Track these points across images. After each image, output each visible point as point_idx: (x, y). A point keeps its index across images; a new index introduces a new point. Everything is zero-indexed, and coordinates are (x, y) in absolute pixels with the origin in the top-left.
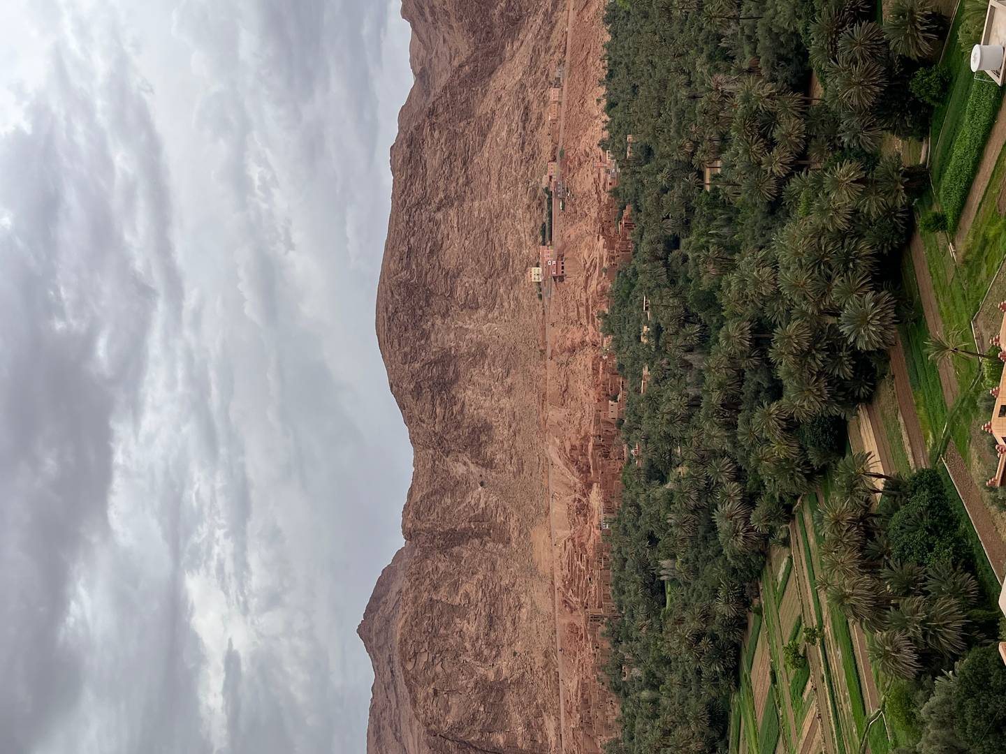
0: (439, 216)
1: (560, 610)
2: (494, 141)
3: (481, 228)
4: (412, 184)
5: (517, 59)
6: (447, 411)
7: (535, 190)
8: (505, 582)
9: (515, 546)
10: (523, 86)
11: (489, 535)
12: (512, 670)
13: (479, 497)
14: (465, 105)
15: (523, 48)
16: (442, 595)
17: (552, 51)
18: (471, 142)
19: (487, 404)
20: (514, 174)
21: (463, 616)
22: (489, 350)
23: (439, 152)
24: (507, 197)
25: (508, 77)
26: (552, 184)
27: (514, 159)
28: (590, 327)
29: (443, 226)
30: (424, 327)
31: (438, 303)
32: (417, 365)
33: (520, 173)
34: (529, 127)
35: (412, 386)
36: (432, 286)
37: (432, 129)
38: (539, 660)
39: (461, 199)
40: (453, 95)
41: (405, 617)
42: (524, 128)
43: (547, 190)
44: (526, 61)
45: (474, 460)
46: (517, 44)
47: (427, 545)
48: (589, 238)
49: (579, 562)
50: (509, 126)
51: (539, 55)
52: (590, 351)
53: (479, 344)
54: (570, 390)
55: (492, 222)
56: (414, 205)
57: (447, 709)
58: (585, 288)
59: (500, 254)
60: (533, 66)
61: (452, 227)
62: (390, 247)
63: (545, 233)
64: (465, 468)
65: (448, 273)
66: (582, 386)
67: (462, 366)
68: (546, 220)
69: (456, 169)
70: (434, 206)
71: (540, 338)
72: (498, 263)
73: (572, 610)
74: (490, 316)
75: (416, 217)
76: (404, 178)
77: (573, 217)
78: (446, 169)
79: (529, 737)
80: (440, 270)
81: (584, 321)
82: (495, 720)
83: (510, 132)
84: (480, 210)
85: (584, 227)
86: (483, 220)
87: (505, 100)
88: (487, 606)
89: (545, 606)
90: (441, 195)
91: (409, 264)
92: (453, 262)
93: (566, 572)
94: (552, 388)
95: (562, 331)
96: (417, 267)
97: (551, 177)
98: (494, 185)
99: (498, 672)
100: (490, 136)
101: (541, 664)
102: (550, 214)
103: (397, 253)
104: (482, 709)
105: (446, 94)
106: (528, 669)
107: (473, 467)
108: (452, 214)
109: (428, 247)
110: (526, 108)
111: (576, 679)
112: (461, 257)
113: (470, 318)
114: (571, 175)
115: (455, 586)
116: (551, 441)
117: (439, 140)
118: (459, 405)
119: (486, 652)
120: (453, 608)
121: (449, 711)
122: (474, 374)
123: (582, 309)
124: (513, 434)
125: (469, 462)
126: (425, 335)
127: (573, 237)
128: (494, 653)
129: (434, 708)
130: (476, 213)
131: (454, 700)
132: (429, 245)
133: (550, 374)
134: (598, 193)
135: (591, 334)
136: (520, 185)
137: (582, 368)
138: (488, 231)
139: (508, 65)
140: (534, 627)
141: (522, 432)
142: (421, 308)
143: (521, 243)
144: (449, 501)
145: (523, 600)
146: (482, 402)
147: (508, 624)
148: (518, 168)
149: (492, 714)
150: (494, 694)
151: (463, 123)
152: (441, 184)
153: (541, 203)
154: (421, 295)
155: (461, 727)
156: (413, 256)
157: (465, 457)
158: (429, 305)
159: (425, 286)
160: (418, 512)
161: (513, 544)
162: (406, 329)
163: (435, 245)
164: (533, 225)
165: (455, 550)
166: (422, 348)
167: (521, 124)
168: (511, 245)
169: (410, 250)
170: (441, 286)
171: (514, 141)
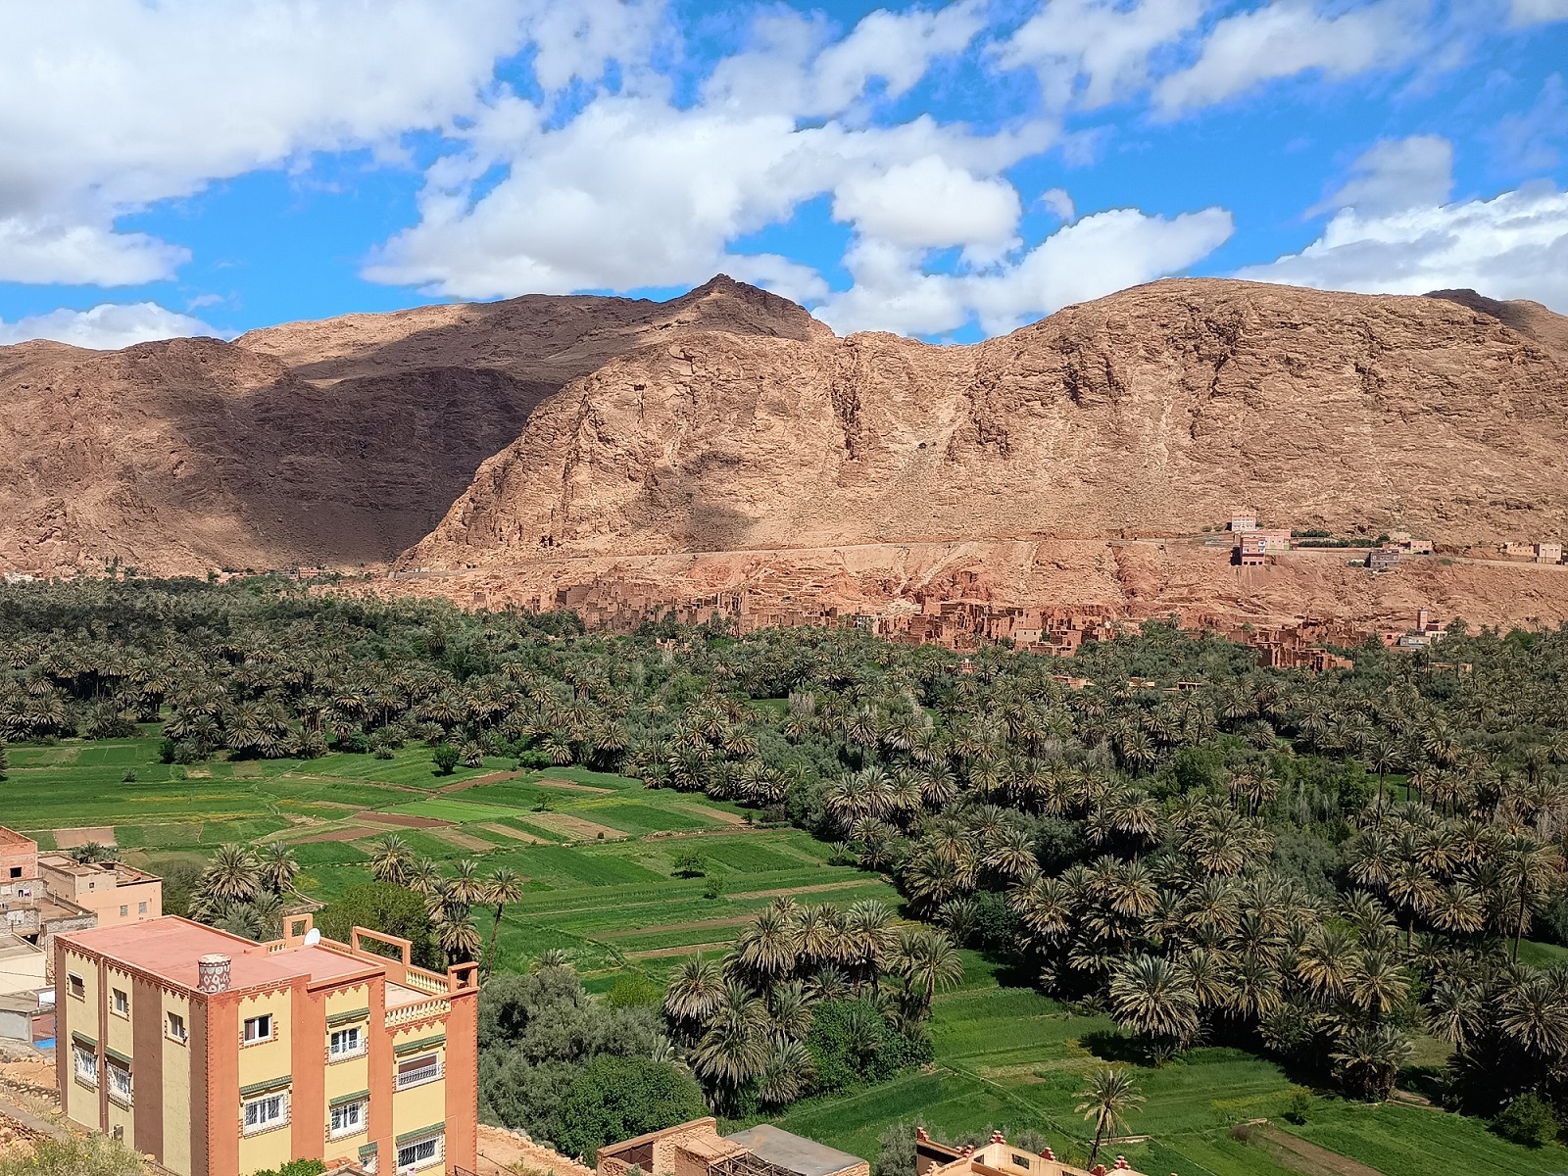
0: (1349, 371)
1: (747, 557)
2: (1475, 455)
3: (1324, 437)
4: (1406, 326)
6: (1033, 392)
7: (1385, 521)
9: (834, 495)
11: (851, 458)
13: (905, 441)
14: (1540, 408)
16: (769, 392)
18: (1475, 420)
19: (1041, 451)
20: (1416, 488)
21: (740, 423)
22: (1125, 453)
23: (1460, 368)
24: (1377, 477)
26: (1394, 548)
27: (1440, 488)
28: (1155, 604)
29: (1332, 377)
30: (1166, 354)
31: (1204, 374)
32: (1104, 345)
34: (1493, 511)
35: (1072, 339)
36: (1233, 364)
37: (1501, 357)
38: (681, 528)
39: (1378, 404)
41: (740, 341)
42: (1494, 503)
43: (1384, 539)
45: (958, 435)
47: (838, 369)
48: (1303, 603)
49: (811, 584)
50: (1500, 480)
52: (1118, 602)
53: (1135, 438)
54: (1061, 573)
55: (1335, 454)
56: (1368, 329)
57: (618, 404)
58: (1220, 597)
59: (1280, 468)
61: (1330, 392)
62: (1301, 296)
64: (946, 421)
65: (1252, 388)
66: (1064, 590)
67: (1102, 413)
68: (1334, 538)
69: (1428, 395)
70: (1366, 362)
71: (1143, 530)
72: (1267, 465)
73: (748, 573)
74: (1180, 453)
75: (1347, 335)
76: (1418, 312)
77: (1337, 582)
78: (1430, 380)
79: (585, 515)
80: (1257, 376)
81: (1166, 595)
82: (605, 469)
83: (1490, 481)
84: (1356, 435)
85: (1318, 596)
86: (1340, 441)
87: (1547, 472)
88: (752, 457)
89: (753, 536)
90: (1384, 374)
91: (1272, 326)
92: (1271, 396)
93: (799, 564)
94: (1067, 549)
95: (1151, 563)
96: (1265, 339)
97: (1407, 545)
99: (667, 473)
100: (1484, 448)
101: (676, 532)
102: (1343, 544)
103: (1289, 307)
104: (619, 451)
106: (671, 514)
107: (947, 432)
108: (1352, 391)
109: (1298, 355)
110: (1530, 508)
111: (659, 578)
112: (1277, 407)
113: (1177, 424)
114: (1410, 577)
116: (984, 546)
117: (1482, 367)
119: (692, 456)
120: (750, 409)
121: (616, 406)
122: (1089, 431)
123: (1185, 591)
124: (996, 490)
125: (954, 427)
126: (1152, 355)
127: (1305, 579)
128: (691, 467)
130: (1351, 429)
131: (631, 413)
132: (1302, 357)
133: (1084, 544)
134: (1374, 618)
135: (1145, 604)
136: (1395, 497)
137: (1093, 590)
138: (1321, 448)
140: (722, 522)
141: (998, 503)
142: (1197, 348)
143: (1296, 500)
144: (899, 398)
145: (760, 505)
146: (1045, 444)
147: (728, 487)
148: (1425, 494)
149: (612, 465)
150: (638, 467)
151: (1508, 406)
152: (1405, 372)
153: (1362, 530)
154: (1218, 346)
155: (596, 423)
156: (1283, 331)
157: (963, 420)
158: (1201, 360)
159: (1233, 352)
160: (883, 354)
161: (838, 491)
162: (1163, 326)
163: (1301, 366)
164: (1326, 517)
165: (830, 410)
166: (1132, 351)
167: (1502, 498)
168: (1292, 484)
169: (1295, 326)
170: (1228, 377)
171: (1473, 488)
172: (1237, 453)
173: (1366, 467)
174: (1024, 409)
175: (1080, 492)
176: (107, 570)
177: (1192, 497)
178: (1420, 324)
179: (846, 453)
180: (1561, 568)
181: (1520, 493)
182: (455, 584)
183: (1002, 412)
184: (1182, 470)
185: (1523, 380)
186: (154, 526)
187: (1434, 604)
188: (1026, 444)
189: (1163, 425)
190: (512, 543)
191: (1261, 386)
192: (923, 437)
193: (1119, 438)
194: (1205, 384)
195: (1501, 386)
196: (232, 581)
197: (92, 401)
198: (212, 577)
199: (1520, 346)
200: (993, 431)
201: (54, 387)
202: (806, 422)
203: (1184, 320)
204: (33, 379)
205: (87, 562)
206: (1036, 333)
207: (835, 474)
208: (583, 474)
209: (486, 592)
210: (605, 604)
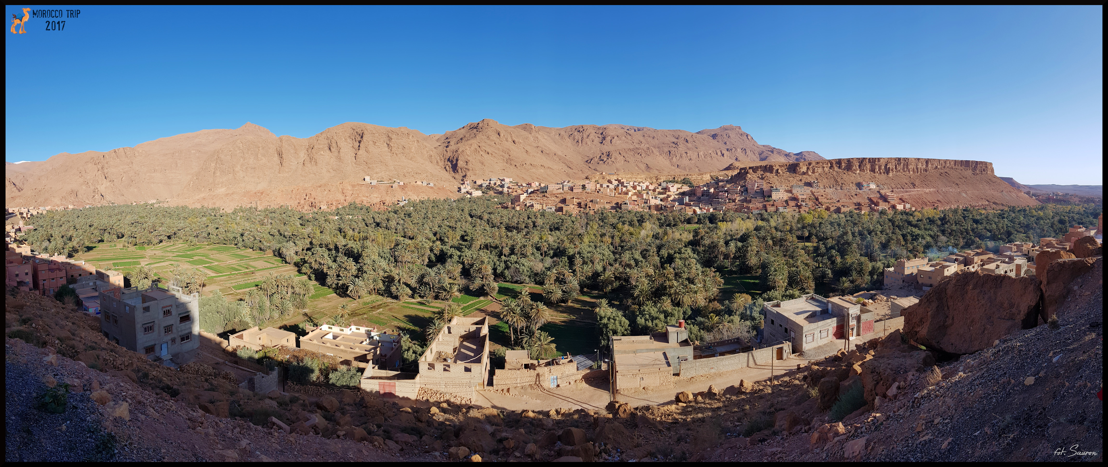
0: (385, 144)
3: (381, 159)
5: (434, 170)
7: (395, 178)
8: (266, 173)
10: (427, 172)
13: (293, 162)
15: (437, 172)
17: (438, 181)
19: (324, 163)
21: (255, 159)
22: (341, 163)
28: (351, 198)
32: (335, 138)
33: (400, 173)
36: (363, 142)
42: (414, 173)
43: (395, 182)
44: (434, 173)
48: (380, 197)
51: (436, 177)
52: (343, 199)
53: (343, 160)
55: (384, 163)
58: (364, 196)
59: (373, 166)
61: (381, 149)
63: (381, 182)
67: (336, 154)
68: (385, 182)
74: (353, 164)
77: (387, 191)
81: (353, 196)
83: (413, 168)
84: (388, 159)
85: (383, 195)
86: (385, 160)
88: (258, 167)
92: (370, 150)
96: (368, 136)
97: (399, 183)
98: (396, 163)
99: (238, 172)
100: (411, 161)
107: (303, 159)
110: (420, 174)
112: (372, 152)
113: (352, 156)
114: (400, 190)
115: (264, 156)
118: (323, 154)
119: (244, 167)
120: (257, 155)
122: (334, 159)
123: (357, 195)
124: (315, 173)
127: (380, 191)
128: (244, 170)
130: (386, 157)
135: (348, 199)
136: (396, 172)
137: (337, 196)
138: (381, 162)
139: (433, 167)
143: (378, 174)
147: (253, 175)
172: (365, 163)
173: (390, 166)
174: (319, 154)
175: (333, 173)
177: (356, 173)
178: (398, 134)
179: (280, 165)
181: (418, 171)
183: (315, 154)
184: (354, 167)
185: (417, 147)
187: (405, 195)
188: (320, 162)
189: (349, 157)
191: (368, 147)
192: (297, 161)
193: (340, 160)
194: (357, 147)
200: (313, 159)
202: (271, 158)
203: (352, 132)
207: (278, 171)
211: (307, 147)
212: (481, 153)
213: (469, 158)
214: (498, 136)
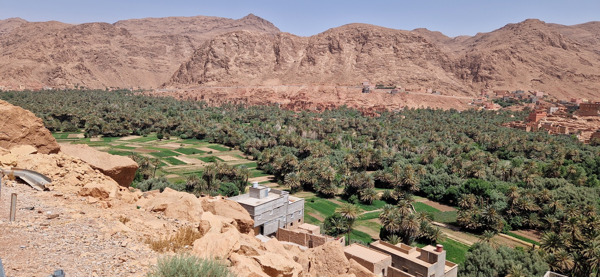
0: (391, 48)
1: (251, 88)
2: (416, 68)
3: (384, 63)
4: (404, 37)
5: (446, 77)
6: (321, 49)
7: (396, 83)
8: (261, 69)
10: (435, 79)
11: (278, 64)
12: (232, 71)
13: (291, 60)
14: (432, 58)
15: (449, 79)
16: (258, 46)
17: (446, 90)
18: (417, 60)
19: (322, 64)
20: (403, 76)
21: (250, 54)
22: (341, 65)
23: (415, 48)
24: (395, 73)
25: (440, 74)
26: (397, 89)
27: (408, 76)
28: (345, 101)
29: (387, 49)
30: (352, 41)
31: (360, 46)
32: (338, 39)
33: (403, 78)
34: (419, 81)
35: (331, 37)
36: (366, 45)
37: (424, 46)
38: (235, 80)
39: (397, 56)
40: (436, 53)
41: (251, 33)
42: (419, 79)
43: (395, 87)
44: (444, 81)
45: (303, 59)
46: (452, 77)
47: (275, 41)
48: (376, 102)
49: (266, 95)
50: (421, 74)
51: (446, 86)
52: (337, 100)
53: (344, 62)
54: (324, 94)
55: (387, 67)
56: (396, 38)
57: (219, 47)
58: (359, 100)
59: (374, 70)
60: (442, 83)
61: (387, 52)
62: (382, 29)
63: (380, 86)
64: (301, 56)
65: (370, 51)
66: (325, 98)
67: (337, 55)
68: (385, 87)
69: (408, 54)
70: (395, 46)
71: (343, 84)
72: (372, 69)
73: (250, 92)
74: (353, 66)
75: (392, 39)
76: (407, 34)
77: (384, 97)
78: (408, 51)
79: (210, 76)
80: (371, 48)
81: (347, 99)
82: (215, 64)
83: (419, 74)
84: (391, 63)
85: (380, 100)
86: (388, 64)
87: (431, 73)
88: (253, 63)
89: (253, 83)
90: (399, 49)
91: (375, 36)
92: (374, 53)
93: (263, 90)
94: (325, 88)
95: (345, 92)
96: (373, 39)
97: (400, 89)
98: (400, 68)
99: (231, 66)
100: (418, 67)
101: (233, 81)
102: (387, 88)
103: (379, 32)
104: (219, 60)
105: (437, 51)
106: (232, 76)
107: (301, 58)
108: (391, 52)
110: (427, 81)
111: (228, 93)
112: (375, 55)
113: (353, 58)
114: (399, 96)
115: (260, 51)
116: (307, 87)
117: (420, 48)
118: (323, 54)
119: (238, 62)
120: (253, 50)
121: (218, 48)
122: (334, 60)
123: (351, 99)
124: (311, 73)
125: (303, 57)
126: (349, 41)
127: (377, 96)
128: (238, 64)
129: (219, 43)
130: (391, 61)
131: (222, 50)
132: (381, 44)
133: (330, 87)
134: (391, 105)
135: (342, 101)
136: (399, 78)
137: (331, 98)
138: (384, 66)
139: (444, 74)
140: (245, 79)
141: (312, 76)
142: (359, 40)
143: (378, 78)
144: (290, 49)
145: (255, 75)
146: (323, 62)
147: (247, 70)
148: (405, 77)
149: (217, 63)
150: (224, 64)
151: (425, 57)
152: (403, 49)
153: (391, 85)
154: (363, 41)
155: (213, 52)
156: (378, 37)
157: (305, 56)
158: (359, 43)
159: (366, 42)
160: (286, 38)
161: (274, 72)
162: (352, 35)
163: (381, 46)
164: (384, 82)
165: (273, 52)
166: (344, 40)
167: (421, 78)
168: (378, 74)
169: (380, 37)
170: (366, 48)
171: (415, 76)
172: (366, 66)
173: (393, 70)
174: (318, 54)
175: (331, 74)
176: (75, 87)
177: (354, 76)
178: (407, 37)
179: (276, 63)
180: (432, 95)
181: (425, 77)
182: (175, 93)
183: (314, 54)
184: (354, 70)
185: (428, 51)
186: (89, 75)
187: (404, 102)
188: (319, 62)
189: (350, 59)
190: (191, 83)
191: (372, 50)
192: (295, 59)
193: (340, 61)
194: (360, 49)
195: (423, 53)
196: (113, 91)
197: (69, 39)
198: (107, 89)
199: (428, 43)
200: (312, 59)
201: (58, 34)
202: (267, 54)
203: (356, 33)
204: (51, 32)
205: (69, 84)
206: (323, 35)
207: (273, 68)
208: (209, 65)
209: (183, 96)
210: (213, 99)
211: (307, 46)
212: (513, 60)
213: (494, 66)
214: (541, 40)
